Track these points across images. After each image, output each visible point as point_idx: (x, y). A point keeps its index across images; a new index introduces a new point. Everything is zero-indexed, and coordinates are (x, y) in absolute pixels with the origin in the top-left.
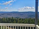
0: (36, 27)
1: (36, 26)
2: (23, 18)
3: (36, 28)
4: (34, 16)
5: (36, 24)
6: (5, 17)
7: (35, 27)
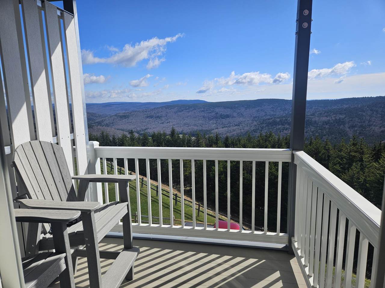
0: (295, 162)
1: (293, 156)
2: (228, 135)
3: (296, 166)
4: (289, 124)
5: (293, 150)
6: (138, 132)
7: (289, 160)
